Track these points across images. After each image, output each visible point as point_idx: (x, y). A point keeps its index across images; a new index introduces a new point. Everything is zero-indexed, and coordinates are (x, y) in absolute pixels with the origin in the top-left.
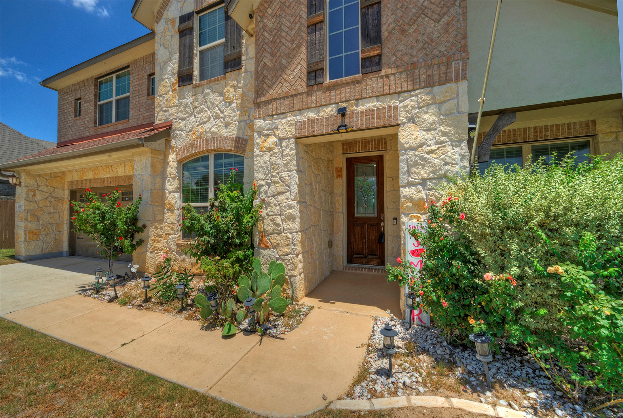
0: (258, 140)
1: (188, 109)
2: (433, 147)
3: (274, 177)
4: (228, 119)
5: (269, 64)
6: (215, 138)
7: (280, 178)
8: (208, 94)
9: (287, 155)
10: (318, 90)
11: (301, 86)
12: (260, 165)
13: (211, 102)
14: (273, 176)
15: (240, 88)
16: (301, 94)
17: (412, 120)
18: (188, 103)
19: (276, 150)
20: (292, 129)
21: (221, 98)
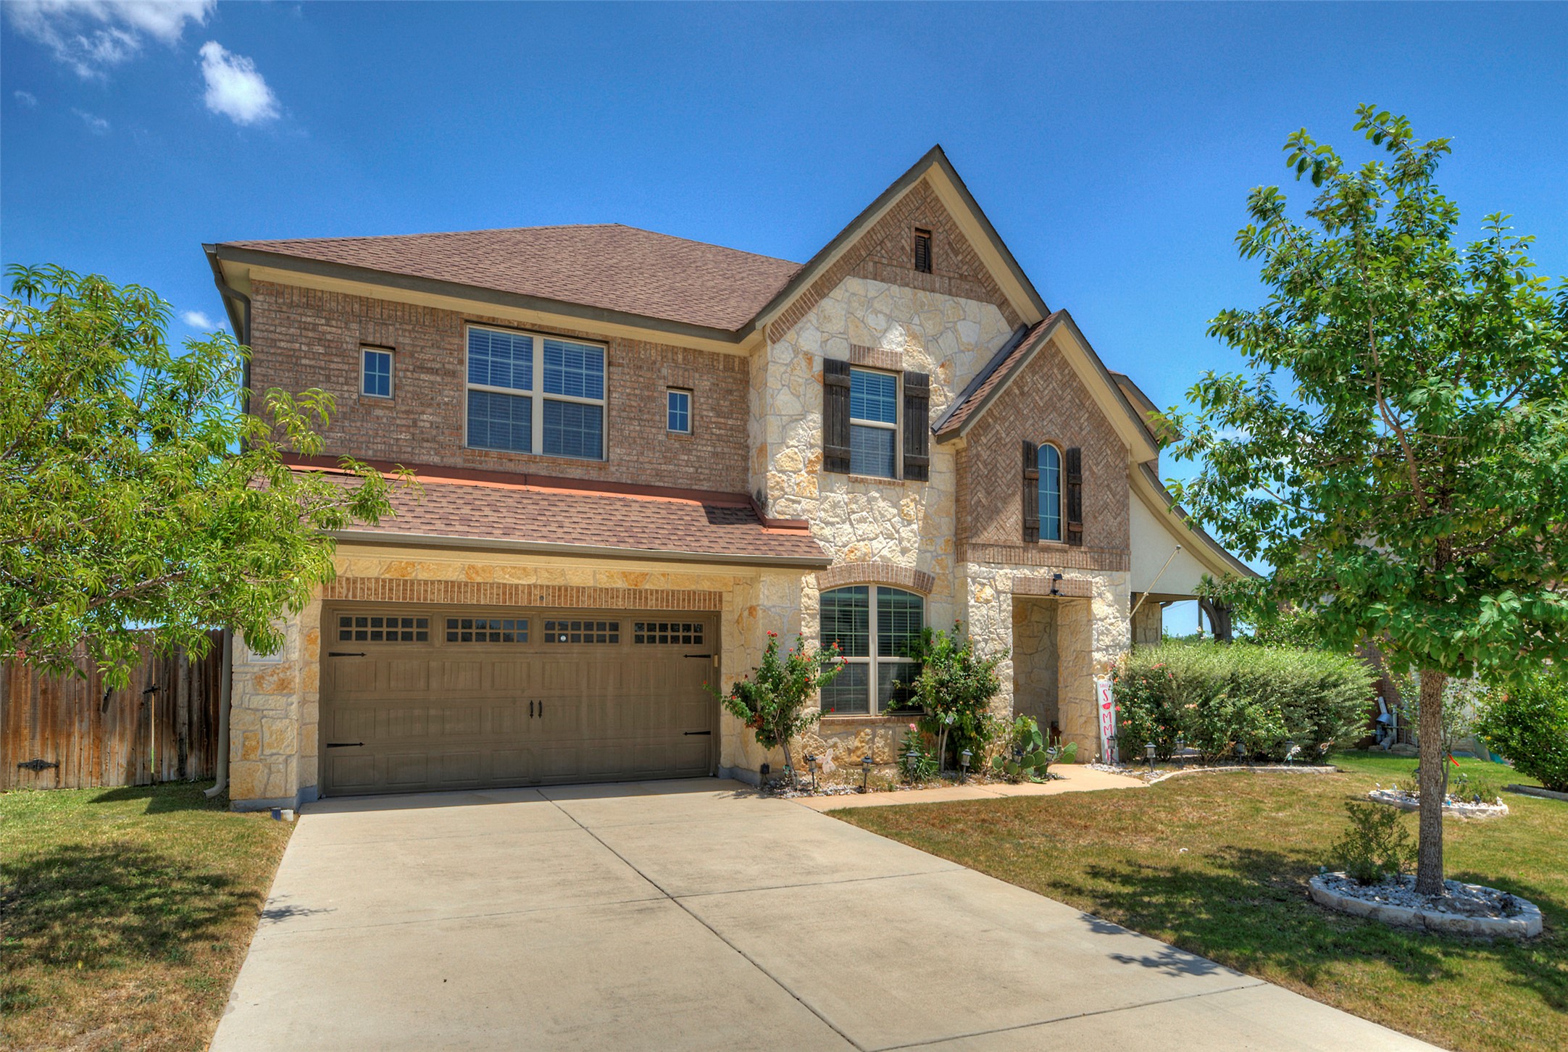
0: (974, 588)
1: (839, 511)
2: (1113, 621)
3: (992, 633)
4: (905, 543)
5: (984, 501)
6: (887, 566)
7: (998, 635)
8: (875, 499)
9: (1005, 610)
10: (1033, 548)
11: (1016, 538)
12: (976, 618)
13: (880, 512)
14: (990, 632)
15: (922, 505)
16: (1018, 547)
17: (1100, 595)
18: (839, 502)
19: (993, 603)
20: (1010, 583)
21: (895, 511)
